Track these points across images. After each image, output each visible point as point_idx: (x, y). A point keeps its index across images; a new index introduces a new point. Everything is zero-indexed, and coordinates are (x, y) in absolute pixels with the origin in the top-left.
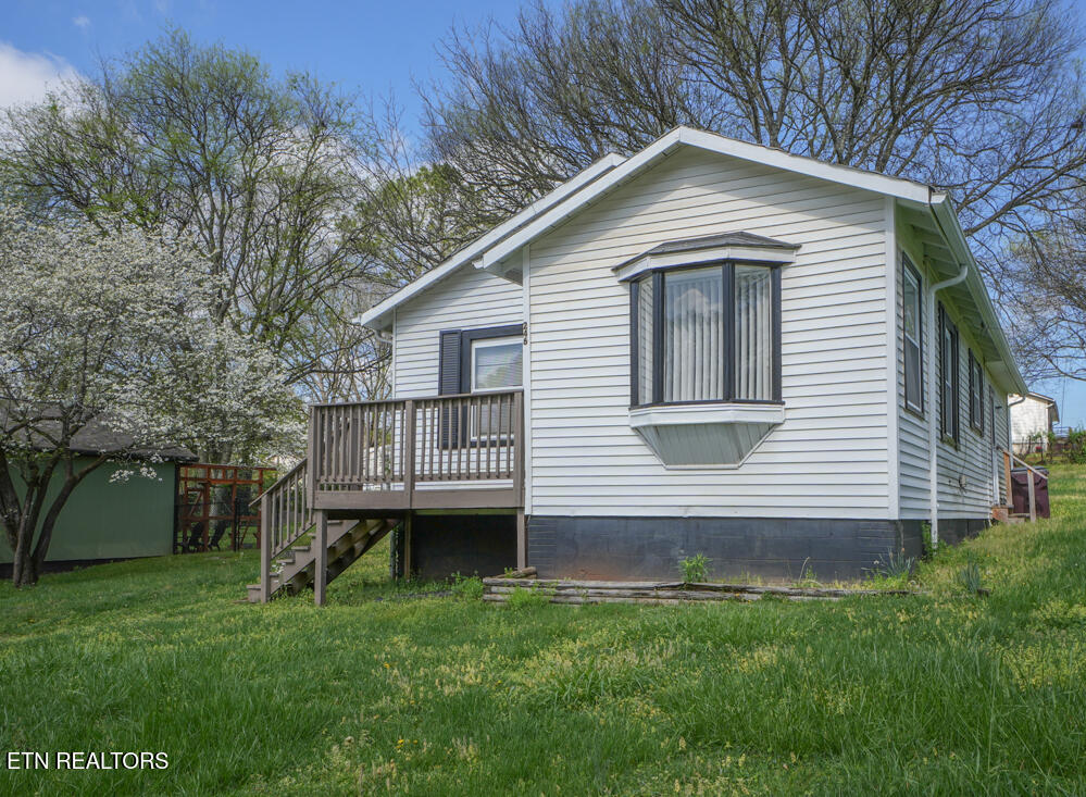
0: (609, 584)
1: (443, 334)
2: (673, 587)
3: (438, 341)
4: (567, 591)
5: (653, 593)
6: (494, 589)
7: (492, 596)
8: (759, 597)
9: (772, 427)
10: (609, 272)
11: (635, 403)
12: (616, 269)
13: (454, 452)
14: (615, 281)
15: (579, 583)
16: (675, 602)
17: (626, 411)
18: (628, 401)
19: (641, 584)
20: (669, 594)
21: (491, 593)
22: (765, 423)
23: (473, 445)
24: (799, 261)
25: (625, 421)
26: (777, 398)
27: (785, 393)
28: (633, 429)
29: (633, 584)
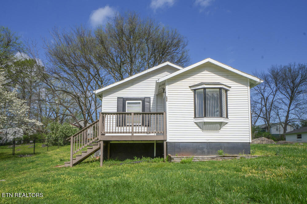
0: (205, 157)
1: (118, 98)
2: (220, 157)
3: (117, 99)
4: (195, 159)
5: (216, 158)
6: (174, 159)
7: (174, 161)
8: (240, 158)
9: (227, 123)
10: (188, 87)
11: (195, 117)
12: (190, 87)
13: (119, 127)
14: (190, 89)
15: (197, 157)
16: (221, 160)
17: (193, 118)
18: (193, 116)
19: (213, 156)
20: (220, 158)
21: (174, 160)
22: (225, 122)
23: (128, 126)
24: (231, 90)
25: (193, 121)
26: (227, 117)
27: (229, 116)
28: (195, 123)
29: (211, 156)
